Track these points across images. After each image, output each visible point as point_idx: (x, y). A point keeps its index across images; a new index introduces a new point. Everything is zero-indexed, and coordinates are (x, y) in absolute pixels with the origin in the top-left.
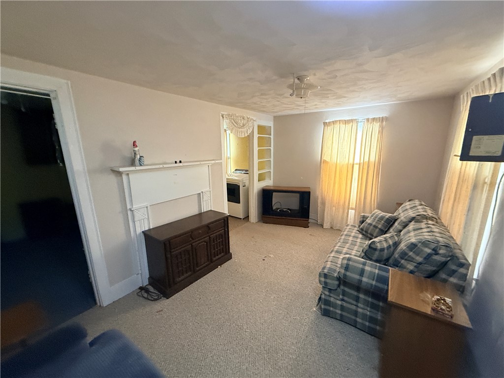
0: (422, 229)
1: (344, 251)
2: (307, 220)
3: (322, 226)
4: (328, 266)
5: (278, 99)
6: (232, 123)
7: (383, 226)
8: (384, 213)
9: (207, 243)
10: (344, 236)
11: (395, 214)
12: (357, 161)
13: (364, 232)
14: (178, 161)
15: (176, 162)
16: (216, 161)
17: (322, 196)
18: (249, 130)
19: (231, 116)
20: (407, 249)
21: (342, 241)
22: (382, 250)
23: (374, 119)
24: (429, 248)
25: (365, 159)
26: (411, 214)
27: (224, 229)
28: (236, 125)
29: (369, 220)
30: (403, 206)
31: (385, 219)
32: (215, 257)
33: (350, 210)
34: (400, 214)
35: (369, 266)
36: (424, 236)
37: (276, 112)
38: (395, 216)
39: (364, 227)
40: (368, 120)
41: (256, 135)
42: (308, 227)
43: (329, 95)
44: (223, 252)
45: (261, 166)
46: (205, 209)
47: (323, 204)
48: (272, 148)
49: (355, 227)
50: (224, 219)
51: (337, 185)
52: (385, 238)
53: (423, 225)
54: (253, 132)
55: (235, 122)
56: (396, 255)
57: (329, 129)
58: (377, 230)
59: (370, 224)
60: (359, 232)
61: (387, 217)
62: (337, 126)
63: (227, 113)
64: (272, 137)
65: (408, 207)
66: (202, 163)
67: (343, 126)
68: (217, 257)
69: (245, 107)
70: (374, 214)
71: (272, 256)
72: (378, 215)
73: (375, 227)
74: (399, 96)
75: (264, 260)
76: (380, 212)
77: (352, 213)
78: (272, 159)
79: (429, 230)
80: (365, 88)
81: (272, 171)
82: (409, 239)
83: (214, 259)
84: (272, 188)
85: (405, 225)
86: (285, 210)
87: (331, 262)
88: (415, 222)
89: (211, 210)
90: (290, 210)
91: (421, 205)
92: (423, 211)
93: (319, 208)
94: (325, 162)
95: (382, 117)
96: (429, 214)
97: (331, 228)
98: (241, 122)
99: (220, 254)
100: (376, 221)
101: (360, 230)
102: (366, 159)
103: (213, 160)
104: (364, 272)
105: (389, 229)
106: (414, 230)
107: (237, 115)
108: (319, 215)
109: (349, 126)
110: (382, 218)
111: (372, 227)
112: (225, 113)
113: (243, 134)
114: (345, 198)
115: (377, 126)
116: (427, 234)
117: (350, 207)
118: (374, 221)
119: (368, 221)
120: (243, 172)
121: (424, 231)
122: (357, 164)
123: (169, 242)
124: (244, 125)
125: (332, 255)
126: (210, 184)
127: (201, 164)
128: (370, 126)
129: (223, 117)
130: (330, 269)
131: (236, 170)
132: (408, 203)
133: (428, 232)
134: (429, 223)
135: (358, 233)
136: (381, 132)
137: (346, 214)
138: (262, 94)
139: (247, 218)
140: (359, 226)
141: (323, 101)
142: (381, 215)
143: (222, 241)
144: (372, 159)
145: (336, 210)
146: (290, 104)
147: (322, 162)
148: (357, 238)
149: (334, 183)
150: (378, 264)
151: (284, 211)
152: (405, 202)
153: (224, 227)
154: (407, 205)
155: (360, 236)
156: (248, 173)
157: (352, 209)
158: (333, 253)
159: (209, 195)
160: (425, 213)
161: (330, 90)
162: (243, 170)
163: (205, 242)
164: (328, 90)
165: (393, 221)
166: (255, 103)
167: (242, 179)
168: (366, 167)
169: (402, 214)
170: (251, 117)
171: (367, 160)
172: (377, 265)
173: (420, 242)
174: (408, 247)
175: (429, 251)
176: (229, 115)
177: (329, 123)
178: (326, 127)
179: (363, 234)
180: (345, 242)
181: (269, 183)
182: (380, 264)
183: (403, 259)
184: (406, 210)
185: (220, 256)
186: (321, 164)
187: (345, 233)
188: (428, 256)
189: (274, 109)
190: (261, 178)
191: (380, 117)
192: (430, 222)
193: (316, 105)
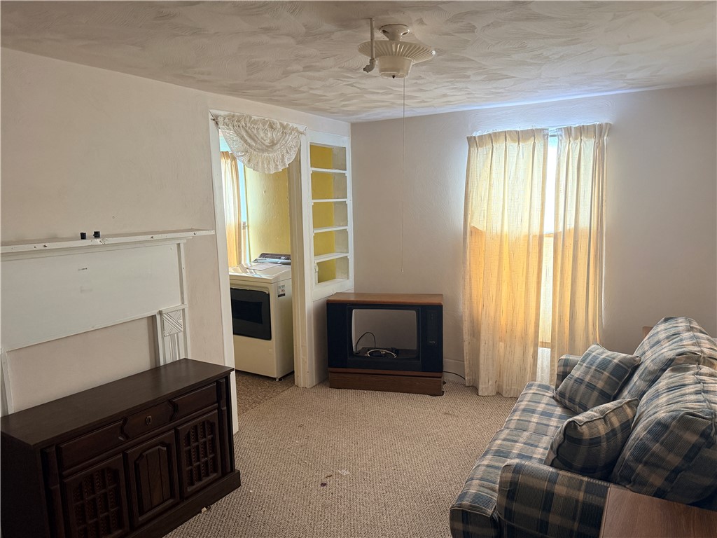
0: (684, 385)
1: (515, 451)
2: (438, 374)
3: (474, 389)
4: (473, 491)
5: (351, 81)
6: (242, 138)
7: (606, 383)
8: (610, 353)
9: (168, 446)
10: (518, 413)
11: (635, 354)
12: (549, 228)
13: (567, 402)
14: (90, 233)
15: (83, 236)
16: (199, 233)
17: (471, 315)
18: (287, 157)
19: (239, 121)
20: (649, 436)
21: (512, 425)
22: (595, 441)
23: (582, 130)
24: (694, 432)
25: (568, 223)
26: (668, 351)
27: (219, 408)
28: (253, 144)
29: (578, 370)
30: (652, 332)
31: (611, 367)
32: (192, 484)
33: (540, 349)
34: (644, 353)
35: (562, 484)
36: (685, 402)
37: (354, 113)
38: (633, 359)
39: (565, 388)
40: (568, 131)
41: (307, 170)
42: (441, 394)
43: (469, 73)
44: (215, 470)
45: (322, 245)
46: (167, 356)
47: (476, 333)
48: (349, 201)
49: (547, 388)
50: (217, 381)
51: (505, 288)
52: (602, 412)
53: (689, 377)
54: (298, 161)
55: (250, 137)
56: (627, 453)
57: (481, 154)
58: (596, 394)
59: (580, 381)
60: (557, 400)
61: (616, 361)
62: (499, 146)
63: (226, 113)
64: (348, 173)
65: (662, 336)
66: (156, 237)
67: (512, 146)
68: (198, 485)
69: (272, 97)
70: (588, 355)
71: (345, 472)
72: (595, 358)
73: (591, 386)
74: (629, 76)
75: (323, 485)
76: (601, 350)
77: (544, 355)
78: (350, 228)
79: (699, 387)
80: (548, 57)
81: (351, 256)
82: (655, 410)
83: (190, 489)
84: (352, 298)
85: (653, 378)
86: (383, 352)
87: (482, 479)
88: (673, 370)
89: (186, 360)
90: (397, 352)
91: (691, 329)
92: (693, 345)
93: (466, 344)
94: (475, 231)
95: (600, 126)
96: (705, 350)
97: (499, 394)
98: (267, 137)
99: (207, 475)
100: (592, 370)
101: (558, 398)
102: (571, 224)
103: (191, 230)
104: (552, 501)
105: (621, 391)
106: (670, 389)
107: (254, 118)
108: (466, 363)
109: (526, 146)
110: (604, 364)
111: (583, 387)
112: (222, 113)
113: (272, 165)
114: (526, 320)
115: (588, 146)
116: (693, 397)
117: (540, 340)
118: (586, 373)
119: (576, 373)
120: (279, 261)
121: (687, 391)
122: (549, 236)
123: (59, 450)
124: (273, 144)
125: (485, 462)
126: (182, 293)
127: (152, 241)
128: (575, 145)
129: (217, 123)
130: (477, 496)
131: (263, 255)
132: (662, 327)
133: (697, 393)
134: (702, 371)
135: (555, 403)
136: (599, 158)
137: (530, 359)
138: (308, 68)
139: (288, 376)
140: (557, 387)
141: (460, 85)
142: (603, 356)
143: (213, 440)
144: (584, 223)
145: (506, 347)
146: (383, 94)
147: (469, 232)
148: (550, 415)
149: (499, 283)
150: (585, 479)
151: (381, 356)
152: (656, 324)
153: (218, 402)
154: (661, 330)
155: (559, 411)
156: (289, 264)
157: (544, 345)
158: (489, 457)
159: (181, 321)
160: (695, 349)
161: (469, 60)
162: (279, 256)
163: (162, 444)
164: (462, 60)
165: (630, 370)
166: (296, 90)
167: (277, 278)
168: (570, 242)
169: (649, 353)
170: (291, 125)
171: (573, 226)
172: (582, 481)
173: (674, 418)
174: (648, 432)
175: (693, 438)
176: (231, 118)
177: (481, 137)
178: (474, 150)
179: (565, 407)
180: (521, 428)
181: (343, 286)
182: (589, 477)
183: (640, 462)
184: (658, 342)
185: (205, 480)
186: (465, 239)
187: (523, 405)
188: (690, 450)
189: (344, 106)
190: (325, 273)
191: (594, 126)
192: (705, 369)
193: (445, 96)
